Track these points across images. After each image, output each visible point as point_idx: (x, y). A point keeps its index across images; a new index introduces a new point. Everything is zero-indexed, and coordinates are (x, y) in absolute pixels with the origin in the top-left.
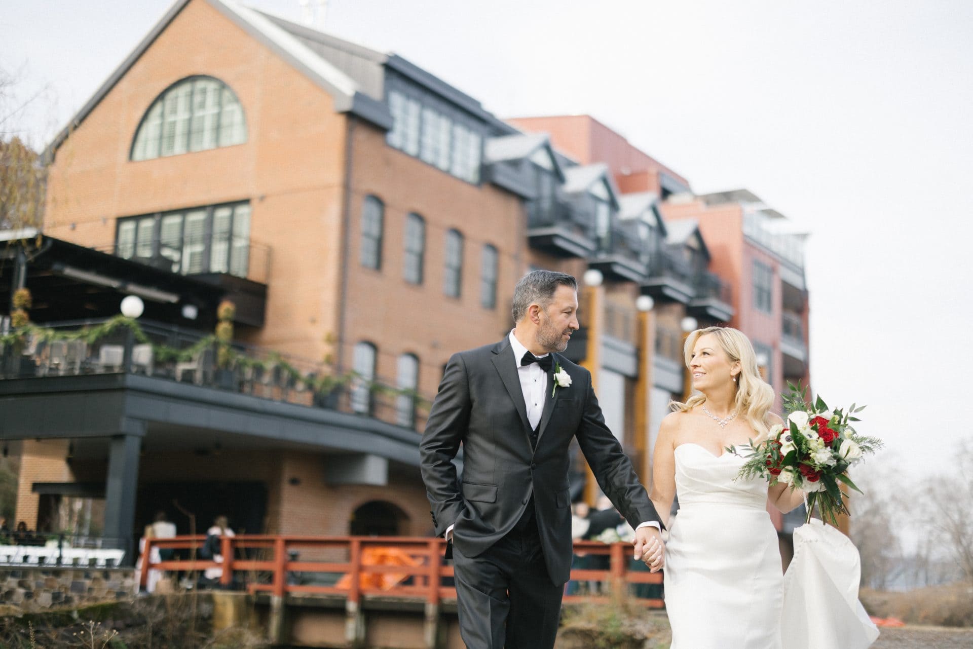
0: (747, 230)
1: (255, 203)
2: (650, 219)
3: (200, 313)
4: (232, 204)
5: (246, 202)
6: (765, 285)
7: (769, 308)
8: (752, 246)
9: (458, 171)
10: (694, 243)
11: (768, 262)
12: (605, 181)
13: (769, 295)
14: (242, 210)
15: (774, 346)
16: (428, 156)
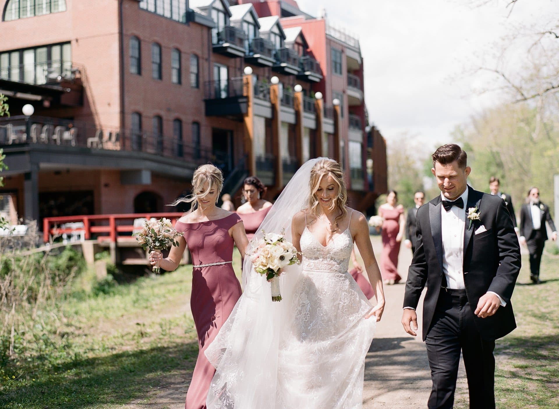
0: (327, 32)
1: (74, 43)
2: (276, 30)
3: (51, 103)
4: (61, 44)
5: (69, 42)
6: (338, 60)
7: (341, 73)
8: (330, 40)
9: (175, 17)
10: (300, 41)
11: (339, 48)
12: (251, 13)
13: (341, 65)
14: (66, 47)
15: (344, 92)
16: (160, 11)
